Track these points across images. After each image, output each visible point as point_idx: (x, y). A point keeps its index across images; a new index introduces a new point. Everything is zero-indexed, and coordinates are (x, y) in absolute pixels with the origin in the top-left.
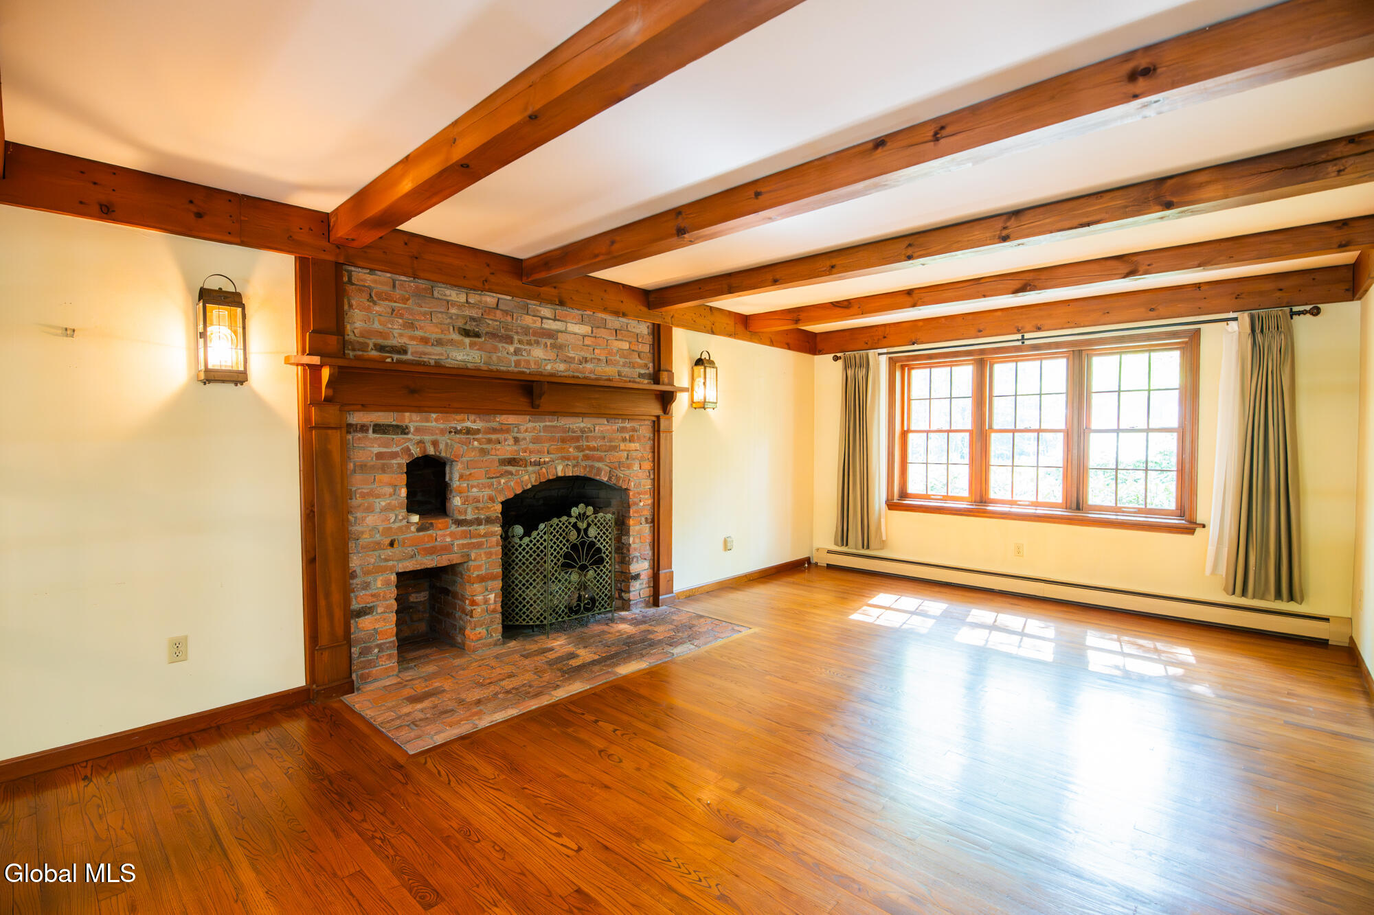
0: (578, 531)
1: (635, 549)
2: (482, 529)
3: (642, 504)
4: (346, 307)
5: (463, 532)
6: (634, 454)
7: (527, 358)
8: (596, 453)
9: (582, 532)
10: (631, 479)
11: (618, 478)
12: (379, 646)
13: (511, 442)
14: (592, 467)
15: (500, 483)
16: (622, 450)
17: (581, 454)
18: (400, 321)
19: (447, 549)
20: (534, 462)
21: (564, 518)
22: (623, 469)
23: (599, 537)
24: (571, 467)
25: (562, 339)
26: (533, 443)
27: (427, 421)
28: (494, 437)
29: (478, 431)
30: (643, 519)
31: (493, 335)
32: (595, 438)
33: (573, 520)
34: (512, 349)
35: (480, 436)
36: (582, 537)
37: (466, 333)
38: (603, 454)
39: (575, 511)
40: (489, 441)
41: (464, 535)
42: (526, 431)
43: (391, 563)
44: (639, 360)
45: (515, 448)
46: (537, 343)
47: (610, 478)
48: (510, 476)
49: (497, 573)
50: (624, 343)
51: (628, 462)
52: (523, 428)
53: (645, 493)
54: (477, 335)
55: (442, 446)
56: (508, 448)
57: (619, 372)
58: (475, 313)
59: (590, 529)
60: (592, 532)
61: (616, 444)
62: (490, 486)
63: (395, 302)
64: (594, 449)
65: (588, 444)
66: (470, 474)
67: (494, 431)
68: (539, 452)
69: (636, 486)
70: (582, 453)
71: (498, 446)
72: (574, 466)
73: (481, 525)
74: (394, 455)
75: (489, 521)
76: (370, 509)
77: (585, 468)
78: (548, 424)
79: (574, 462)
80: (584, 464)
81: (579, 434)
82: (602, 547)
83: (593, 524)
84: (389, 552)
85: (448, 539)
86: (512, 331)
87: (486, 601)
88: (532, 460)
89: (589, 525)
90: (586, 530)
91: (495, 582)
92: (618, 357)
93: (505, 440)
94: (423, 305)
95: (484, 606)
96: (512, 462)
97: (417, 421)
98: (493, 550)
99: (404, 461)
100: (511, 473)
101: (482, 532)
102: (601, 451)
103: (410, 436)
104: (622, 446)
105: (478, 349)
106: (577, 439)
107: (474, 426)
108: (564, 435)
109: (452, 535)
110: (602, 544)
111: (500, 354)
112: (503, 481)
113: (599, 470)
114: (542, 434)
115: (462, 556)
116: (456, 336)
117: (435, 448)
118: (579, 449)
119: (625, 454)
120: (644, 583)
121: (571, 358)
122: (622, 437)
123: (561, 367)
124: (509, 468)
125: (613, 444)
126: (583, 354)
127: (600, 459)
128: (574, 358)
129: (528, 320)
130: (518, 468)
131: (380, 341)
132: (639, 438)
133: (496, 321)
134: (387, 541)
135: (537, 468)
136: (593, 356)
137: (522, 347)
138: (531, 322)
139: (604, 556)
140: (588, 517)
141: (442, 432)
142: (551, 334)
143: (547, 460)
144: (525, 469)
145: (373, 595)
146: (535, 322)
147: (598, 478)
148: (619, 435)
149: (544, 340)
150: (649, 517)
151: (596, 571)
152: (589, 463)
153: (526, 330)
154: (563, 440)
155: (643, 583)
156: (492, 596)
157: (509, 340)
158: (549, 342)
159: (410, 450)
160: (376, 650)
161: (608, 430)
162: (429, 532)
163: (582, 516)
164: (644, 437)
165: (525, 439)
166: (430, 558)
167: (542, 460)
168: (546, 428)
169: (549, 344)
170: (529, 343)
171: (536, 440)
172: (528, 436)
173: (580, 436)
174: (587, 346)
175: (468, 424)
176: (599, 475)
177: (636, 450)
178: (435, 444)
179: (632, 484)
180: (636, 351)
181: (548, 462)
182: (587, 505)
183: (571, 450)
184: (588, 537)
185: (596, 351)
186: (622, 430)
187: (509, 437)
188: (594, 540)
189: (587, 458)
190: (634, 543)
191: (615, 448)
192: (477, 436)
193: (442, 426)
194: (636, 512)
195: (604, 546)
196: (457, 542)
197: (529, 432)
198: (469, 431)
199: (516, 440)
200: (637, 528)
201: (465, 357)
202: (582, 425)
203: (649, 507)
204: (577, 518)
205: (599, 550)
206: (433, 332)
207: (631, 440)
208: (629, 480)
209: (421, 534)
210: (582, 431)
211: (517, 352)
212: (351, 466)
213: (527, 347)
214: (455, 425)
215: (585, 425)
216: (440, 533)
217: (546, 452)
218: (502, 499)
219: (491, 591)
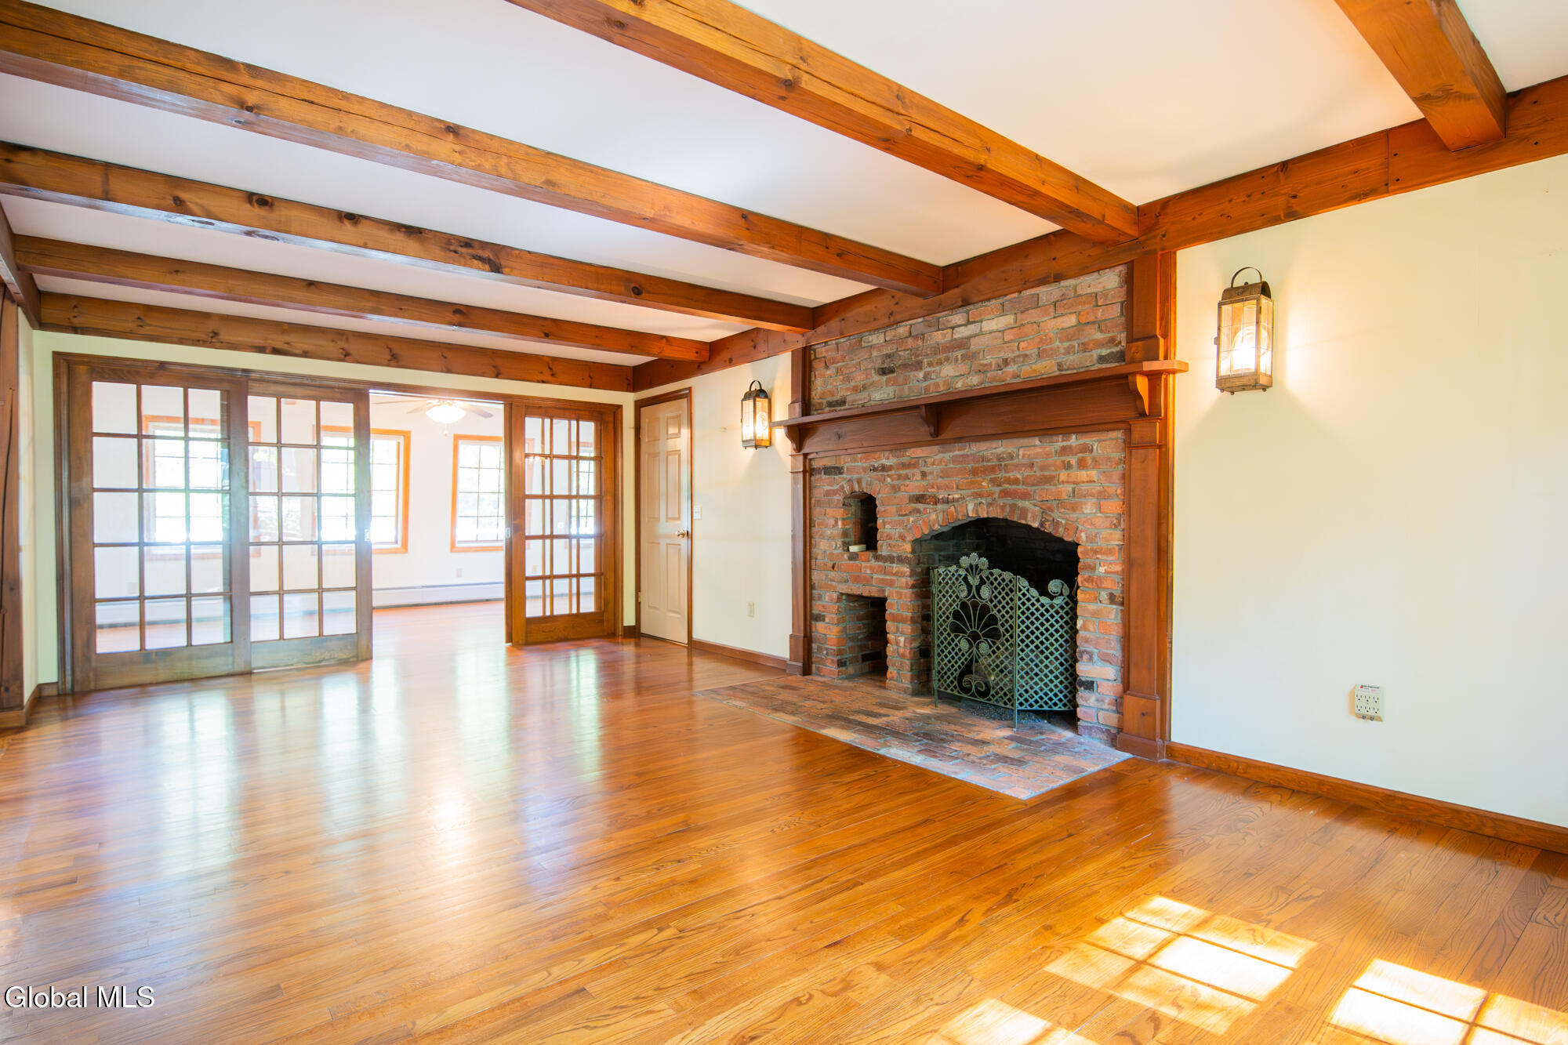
0: (969, 586)
1: (1087, 641)
2: (895, 567)
3: (1102, 570)
4: (813, 379)
5: (879, 566)
6: (1085, 487)
7: (938, 380)
8: (1020, 487)
9: (974, 589)
10: (1080, 527)
11: (1057, 524)
12: (827, 649)
13: (918, 477)
14: (1013, 507)
15: (909, 521)
16: (1063, 483)
17: (997, 490)
18: (841, 377)
19: (867, 581)
20: (942, 499)
21: (953, 568)
22: (1062, 510)
23: (995, 602)
24: (985, 507)
25: (974, 345)
26: (941, 477)
27: (855, 461)
28: (903, 472)
29: (890, 468)
30: (1104, 596)
31: (905, 366)
32: (1018, 467)
33: (962, 572)
34: (921, 375)
35: (893, 472)
36: (974, 597)
37: (883, 372)
38: (1029, 488)
39: (965, 561)
40: (899, 477)
41: (880, 570)
42: (933, 464)
43: (834, 583)
44: (1099, 336)
45: (924, 483)
46: (947, 359)
47: (1042, 524)
48: (918, 515)
49: (907, 617)
50: (1066, 318)
51: (1073, 500)
52: (930, 461)
53: (1110, 552)
54: (892, 371)
55: (864, 484)
56: (917, 484)
57: (1059, 365)
58: (889, 350)
59: (983, 587)
60: (985, 592)
61: (1054, 473)
62: (901, 523)
63: (839, 362)
64: (1016, 481)
65: (1007, 475)
66: (885, 511)
67: (904, 466)
68: (947, 487)
69: (1090, 539)
70: (999, 489)
71: (907, 482)
72: (989, 505)
73: (894, 563)
74: (835, 492)
75: (901, 560)
76: (822, 536)
77: (1003, 507)
78: (957, 453)
79: (989, 500)
80: (1001, 502)
81: (995, 462)
82: (998, 616)
83: (988, 583)
84: (832, 574)
85: (868, 572)
86: (921, 355)
87: (897, 643)
88: (940, 497)
89: (982, 582)
90: (978, 588)
91: (905, 626)
92: (1057, 343)
93: (914, 475)
94: (854, 358)
95: (896, 647)
96: (920, 499)
97: (848, 462)
98: (904, 591)
99: (839, 498)
100: (918, 511)
101: (895, 570)
102: (1027, 485)
103: (844, 476)
104: (1063, 475)
105: (892, 385)
106: (993, 469)
107: (888, 463)
108: (977, 465)
109: (871, 567)
110: (999, 611)
111: (911, 384)
112: (912, 519)
113: (1024, 511)
114: (951, 466)
115: (879, 591)
116: (876, 378)
117: (858, 484)
118: (993, 481)
119: (1069, 488)
120: (1107, 701)
121: (986, 365)
122: (1063, 462)
123: (974, 380)
124: (920, 506)
125: (1046, 473)
126: (1003, 355)
127: (1026, 496)
128: (990, 364)
129: (939, 337)
130: (926, 506)
131: (830, 399)
132: (1096, 463)
133: (908, 350)
134: (831, 565)
135: (945, 506)
136: (1017, 353)
137: (933, 369)
138: (940, 337)
139: (1002, 630)
140: (981, 570)
141: (864, 469)
142: (963, 344)
143: (956, 496)
144: (934, 506)
145: (824, 606)
146: (944, 336)
147: (1023, 522)
148: (1058, 460)
149: (951, 355)
150: (1117, 592)
151: (991, 647)
152: (1009, 501)
153: (937, 349)
154: (975, 472)
155: (1103, 701)
156: (902, 639)
157: (919, 366)
158: (959, 354)
159: (844, 488)
160: (825, 652)
161: (1038, 453)
162: (857, 562)
163: (971, 569)
164: (1109, 459)
165: (931, 473)
166: (857, 586)
167: (950, 497)
168: (954, 460)
169: (959, 357)
170: (940, 363)
171: (945, 474)
172: (936, 469)
173: (996, 465)
174: (1009, 342)
175: (884, 461)
176: (1025, 519)
177: (1090, 482)
178: (859, 481)
179: (1083, 534)
180: (1093, 323)
181: (958, 500)
182: (980, 556)
183: (984, 484)
184: (981, 598)
185: (1022, 345)
186: (1064, 451)
187: (917, 472)
188: (989, 604)
189: (1005, 494)
190: (1084, 627)
191: (1049, 480)
192: (890, 473)
193: (865, 465)
194: (1089, 580)
195: (1003, 616)
196: (875, 576)
197: (937, 465)
198: (884, 468)
199: (924, 475)
200: (1092, 607)
201: (882, 396)
202: (1000, 450)
203: (1117, 578)
204: (967, 570)
205: (994, 619)
206: (859, 379)
207: (1082, 464)
208: (1077, 528)
209: (851, 562)
210: (1000, 458)
211: (926, 378)
212: (813, 500)
213: (938, 368)
214: (873, 463)
215: (1004, 450)
216: (864, 564)
217: (955, 486)
218: (909, 538)
219: (902, 633)
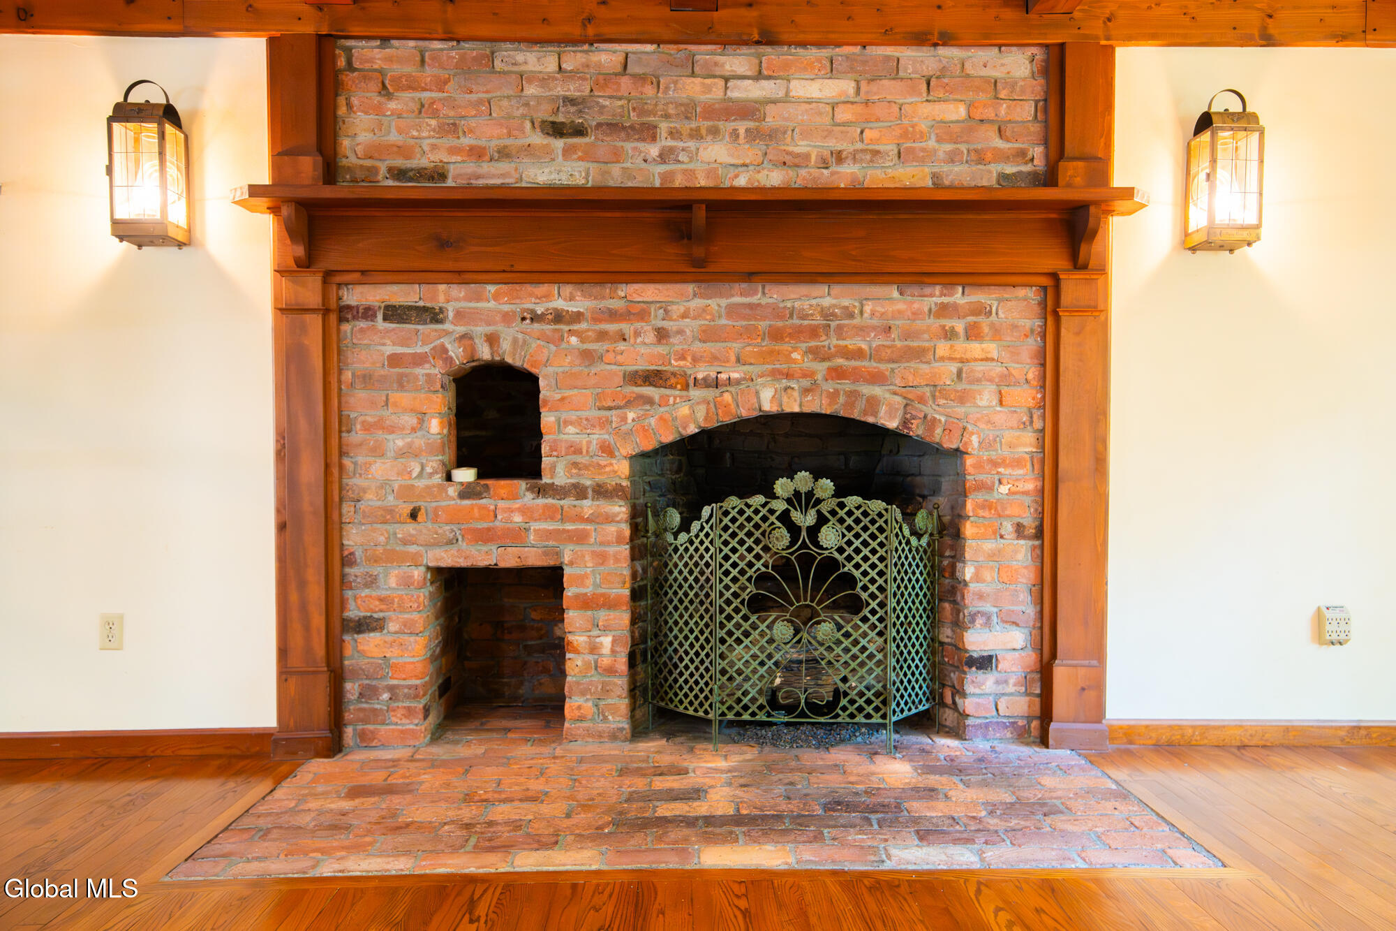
0: (794, 530)
1: (981, 596)
2: (588, 506)
3: (1004, 489)
4: (342, 111)
5: (546, 506)
6: (980, 367)
7: (691, 166)
8: (865, 363)
9: (804, 533)
10: (970, 427)
11: (931, 423)
12: (391, 689)
13: (650, 337)
14: (853, 395)
15: (624, 419)
16: (942, 359)
17: (821, 368)
18: (433, 122)
19: (516, 536)
20: (705, 379)
21: (758, 500)
22: (942, 402)
23: (849, 551)
24: (796, 394)
25: (773, 117)
26: (700, 341)
27: (478, 299)
28: (612, 327)
29: (578, 317)
30: (1008, 528)
31: (613, 127)
32: (862, 330)
33: (780, 506)
34: (654, 151)
35: (583, 326)
36: (804, 545)
37: (556, 130)
38: (883, 367)
39: (783, 487)
40: (602, 336)
41: (549, 514)
42: (684, 316)
43: (413, 549)
44: (999, 144)
45: (662, 349)
46: (714, 132)
47: (905, 422)
48: (648, 407)
49: (619, 596)
50: (951, 106)
51: (960, 387)
52: (677, 310)
53: (1018, 463)
54: (580, 131)
55: (506, 345)
56: (643, 350)
57: (935, 176)
58: (573, 89)
59: (824, 529)
60: (830, 537)
61: (926, 344)
62: (604, 423)
63: (424, 90)
64: (859, 354)
65: (842, 343)
66: (563, 399)
67: (613, 315)
68: (714, 359)
69: (984, 444)
70: (826, 364)
71: (622, 346)
72: (806, 391)
73: (586, 498)
74: (419, 360)
75: (601, 492)
76: (378, 451)
77: (834, 396)
78: (738, 299)
79: (806, 383)
80: (830, 386)
81: (818, 320)
82: (857, 574)
83: (833, 520)
84: (411, 528)
85: (518, 518)
86: (649, 113)
87: (594, 649)
88: (700, 376)
89: (822, 520)
90: (814, 531)
91: (613, 614)
92: (932, 143)
93: (637, 334)
94: (474, 88)
95: (591, 658)
96: (653, 378)
97: (457, 300)
98: (612, 550)
99: (436, 370)
100: (649, 401)
101: (587, 512)
102: (880, 360)
103: (447, 326)
104: (943, 348)
105: (580, 159)
106: (814, 332)
107: (572, 307)
108: (780, 324)
109: (524, 511)
110: (857, 566)
111: (629, 165)
112: (631, 415)
113: (873, 403)
114: (724, 321)
115: (545, 554)
116: (538, 139)
117: (491, 346)
118: (818, 354)
119: (953, 368)
120: (1012, 681)
121: (798, 155)
122: (943, 327)
123: (773, 178)
124: (648, 391)
125: (915, 344)
126: (834, 144)
127: (877, 378)
128: (807, 156)
129: (693, 89)
130: (668, 392)
131: (400, 162)
132: (997, 334)
133: (620, 99)
134: (406, 509)
135: (710, 393)
136: (859, 146)
137: (681, 144)
138: (698, 88)
139: (864, 596)
140: (819, 501)
141: (507, 318)
142: (747, 110)
143: (735, 375)
144: (684, 393)
145: (381, 600)
146: (708, 89)
147: (871, 420)
148: (934, 323)
149: (731, 125)
150: (1029, 521)
151: (839, 627)
152: (846, 385)
153: (688, 110)
154: (776, 335)
155: (1006, 682)
156: (606, 641)
157: (648, 132)
158: (742, 127)
159: (446, 351)
160: (386, 696)
161: (899, 312)
162: (484, 501)
163: (803, 500)
164: (1014, 327)
165: (680, 332)
166: (485, 548)
167: (723, 376)
168: (732, 311)
169: (742, 131)
170: (696, 135)
171: (708, 335)
172: (690, 326)
173: (817, 326)
174: (843, 124)
175: (560, 304)
176: (875, 414)
177: (987, 359)
178: (492, 340)
179: (975, 439)
180: (991, 122)
181: (738, 382)
182: (817, 477)
183: (795, 355)
184: (821, 548)
185: (867, 134)
186: (944, 310)
187: (646, 327)
188: (836, 555)
189: (837, 374)
190: (977, 578)
191: (918, 354)
192: (575, 327)
193: (506, 308)
194: (987, 506)
195: (865, 574)
196: (535, 526)
197: (695, 318)
198: (559, 317)
199: (662, 335)
200: (989, 545)
201: (552, 177)
202: (827, 302)
203: (1028, 500)
204: (789, 501)
205: (850, 581)
206: (488, 134)
207: (973, 333)
208: (965, 429)
209: (467, 502)
210: (827, 315)
211: (663, 157)
212: (347, 375)
213: (691, 144)
214: (531, 306)
215: (834, 301)
216: (501, 504)
217: (733, 358)
218: (629, 449)
219: (606, 629)
